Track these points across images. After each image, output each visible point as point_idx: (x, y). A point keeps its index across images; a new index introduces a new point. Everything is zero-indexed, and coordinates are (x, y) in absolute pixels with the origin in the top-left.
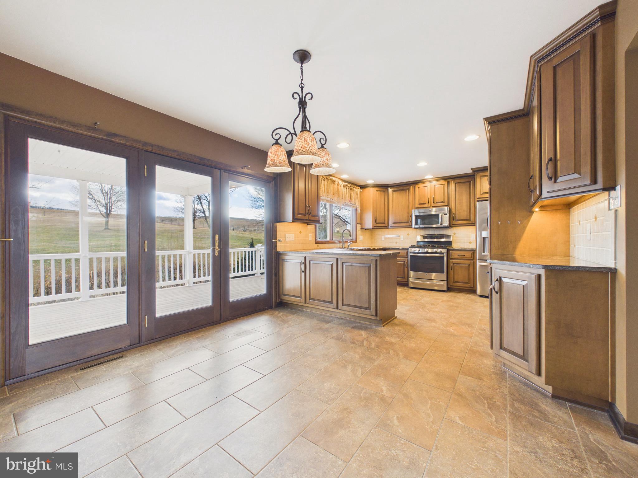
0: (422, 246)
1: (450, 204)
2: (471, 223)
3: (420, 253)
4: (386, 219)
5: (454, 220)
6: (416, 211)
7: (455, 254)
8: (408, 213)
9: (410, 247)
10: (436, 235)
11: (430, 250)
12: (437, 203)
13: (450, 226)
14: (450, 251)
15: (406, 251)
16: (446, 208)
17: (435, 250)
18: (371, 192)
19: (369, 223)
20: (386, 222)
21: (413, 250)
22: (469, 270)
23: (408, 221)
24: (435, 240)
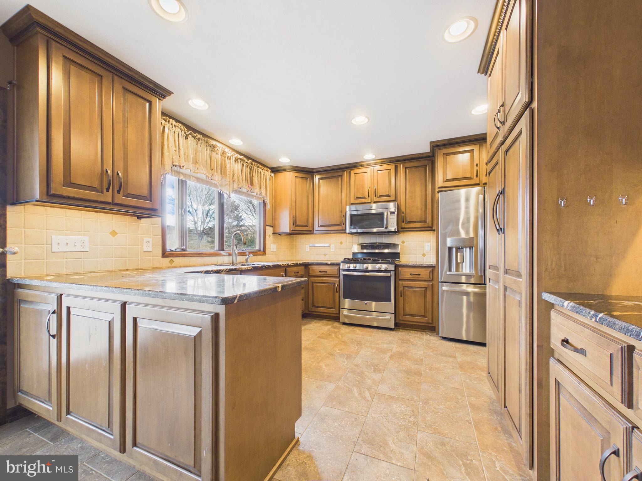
0: (360, 260)
1: (399, 198)
2: (426, 226)
3: (356, 272)
4: (310, 220)
5: (403, 222)
6: (353, 208)
7: (406, 273)
8: (341, 212)
9: (343, 262)
10: (378, 244)
11: (370, 267)
12: (381, 196)
13: (398, 230)
14: (400, 269)
15: (337, 267)
16: (391, 205)
17: (378, 266)
18: (289, 177)
19: (285, 226)
20: (310, 225)
21: (346, 266)
22: (425, 296)
23: (340, 222)
24: (377, 251)
